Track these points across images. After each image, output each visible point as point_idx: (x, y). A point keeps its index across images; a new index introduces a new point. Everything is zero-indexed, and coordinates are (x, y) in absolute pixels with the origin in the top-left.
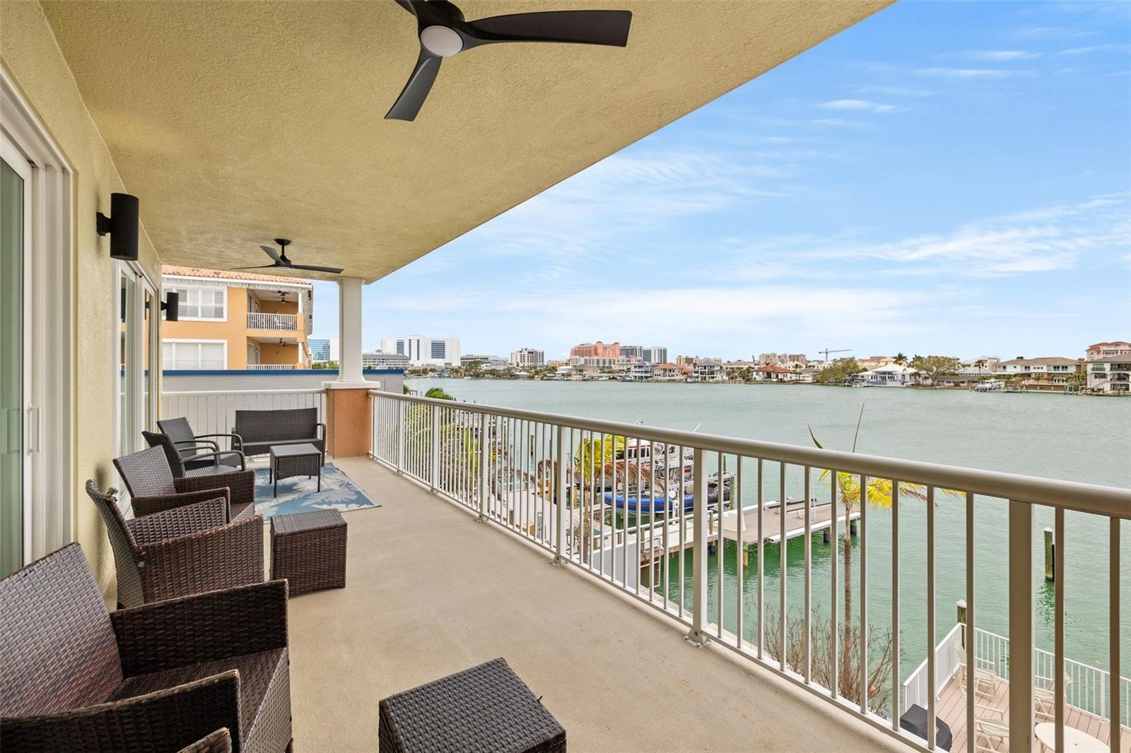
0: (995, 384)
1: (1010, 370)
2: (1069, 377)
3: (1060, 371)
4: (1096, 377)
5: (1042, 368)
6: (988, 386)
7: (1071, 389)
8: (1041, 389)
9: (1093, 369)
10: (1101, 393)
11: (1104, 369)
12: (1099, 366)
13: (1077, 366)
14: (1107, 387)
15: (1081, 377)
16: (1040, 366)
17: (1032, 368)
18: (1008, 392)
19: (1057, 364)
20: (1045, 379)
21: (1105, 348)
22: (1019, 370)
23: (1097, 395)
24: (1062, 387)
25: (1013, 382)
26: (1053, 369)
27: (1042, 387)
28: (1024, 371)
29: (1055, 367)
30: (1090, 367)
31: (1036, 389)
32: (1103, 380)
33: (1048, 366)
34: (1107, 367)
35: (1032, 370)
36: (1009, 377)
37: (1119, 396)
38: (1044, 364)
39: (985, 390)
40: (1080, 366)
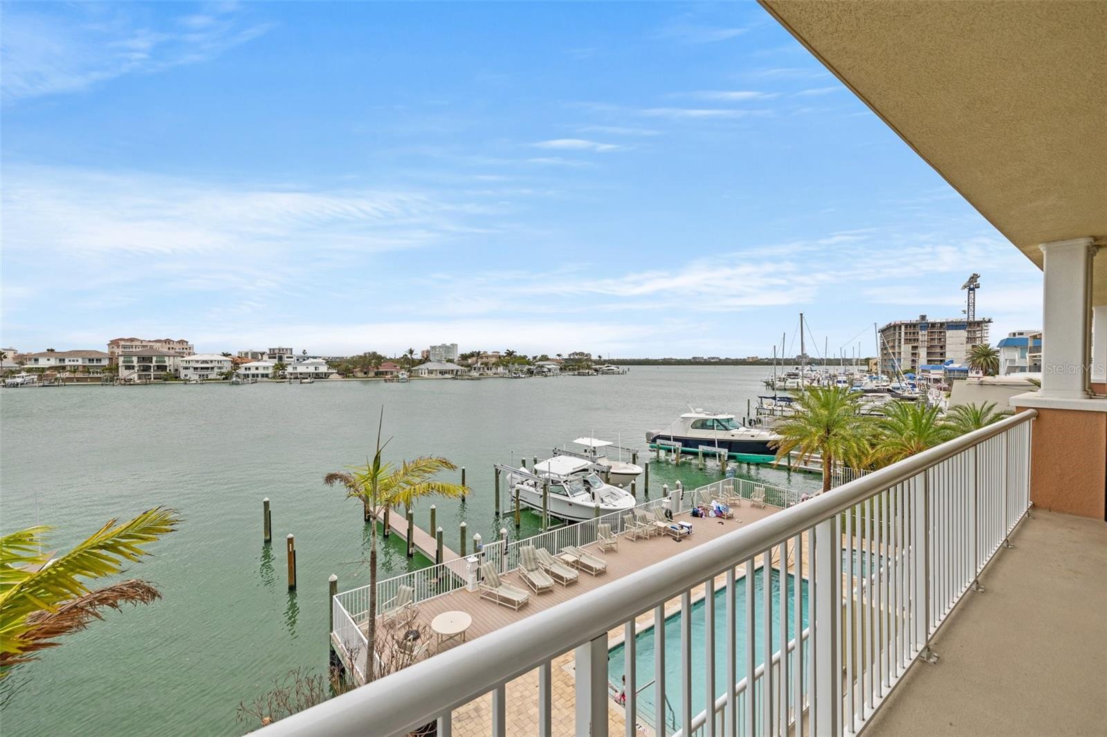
0: (27, 378)
1: (43, 363)
2: (104, 369)
3: (95, 364)
4: (126, 369)
5: (77, 361)
6: (19, 380)
7: (107, 380)
8: (78, 381)
9: (124, 362)
10: (132, 383)
11: (132, 362)
12: (128, 359)
13: (110, 358)
14: (135, 376)
15: (114, 369)
16: (75, 359)
17: (67, 360)
18: (44, 386)
19: (92, 357)
20: (81, 372)
21: (122, 343)
22: (53, 362)
23: (130, 385)
24: (99, 379)
25: (47, 375)
26: (88, 362)
27: (78, 380)
28: (58, 364)
29: (90, 360)
30: (121, 359)
31: (73, 381)
32: (132, 371)
33: (83, 358)
34: (135, 359)
35: (67, 363)
36: (43, 370)
37: (146, 384)
38: (79, 357)
39: (16, 385)
40: (112, 358)
